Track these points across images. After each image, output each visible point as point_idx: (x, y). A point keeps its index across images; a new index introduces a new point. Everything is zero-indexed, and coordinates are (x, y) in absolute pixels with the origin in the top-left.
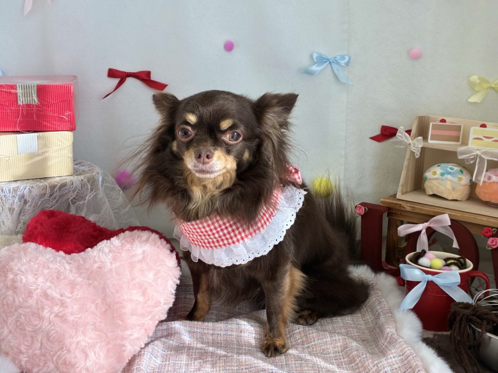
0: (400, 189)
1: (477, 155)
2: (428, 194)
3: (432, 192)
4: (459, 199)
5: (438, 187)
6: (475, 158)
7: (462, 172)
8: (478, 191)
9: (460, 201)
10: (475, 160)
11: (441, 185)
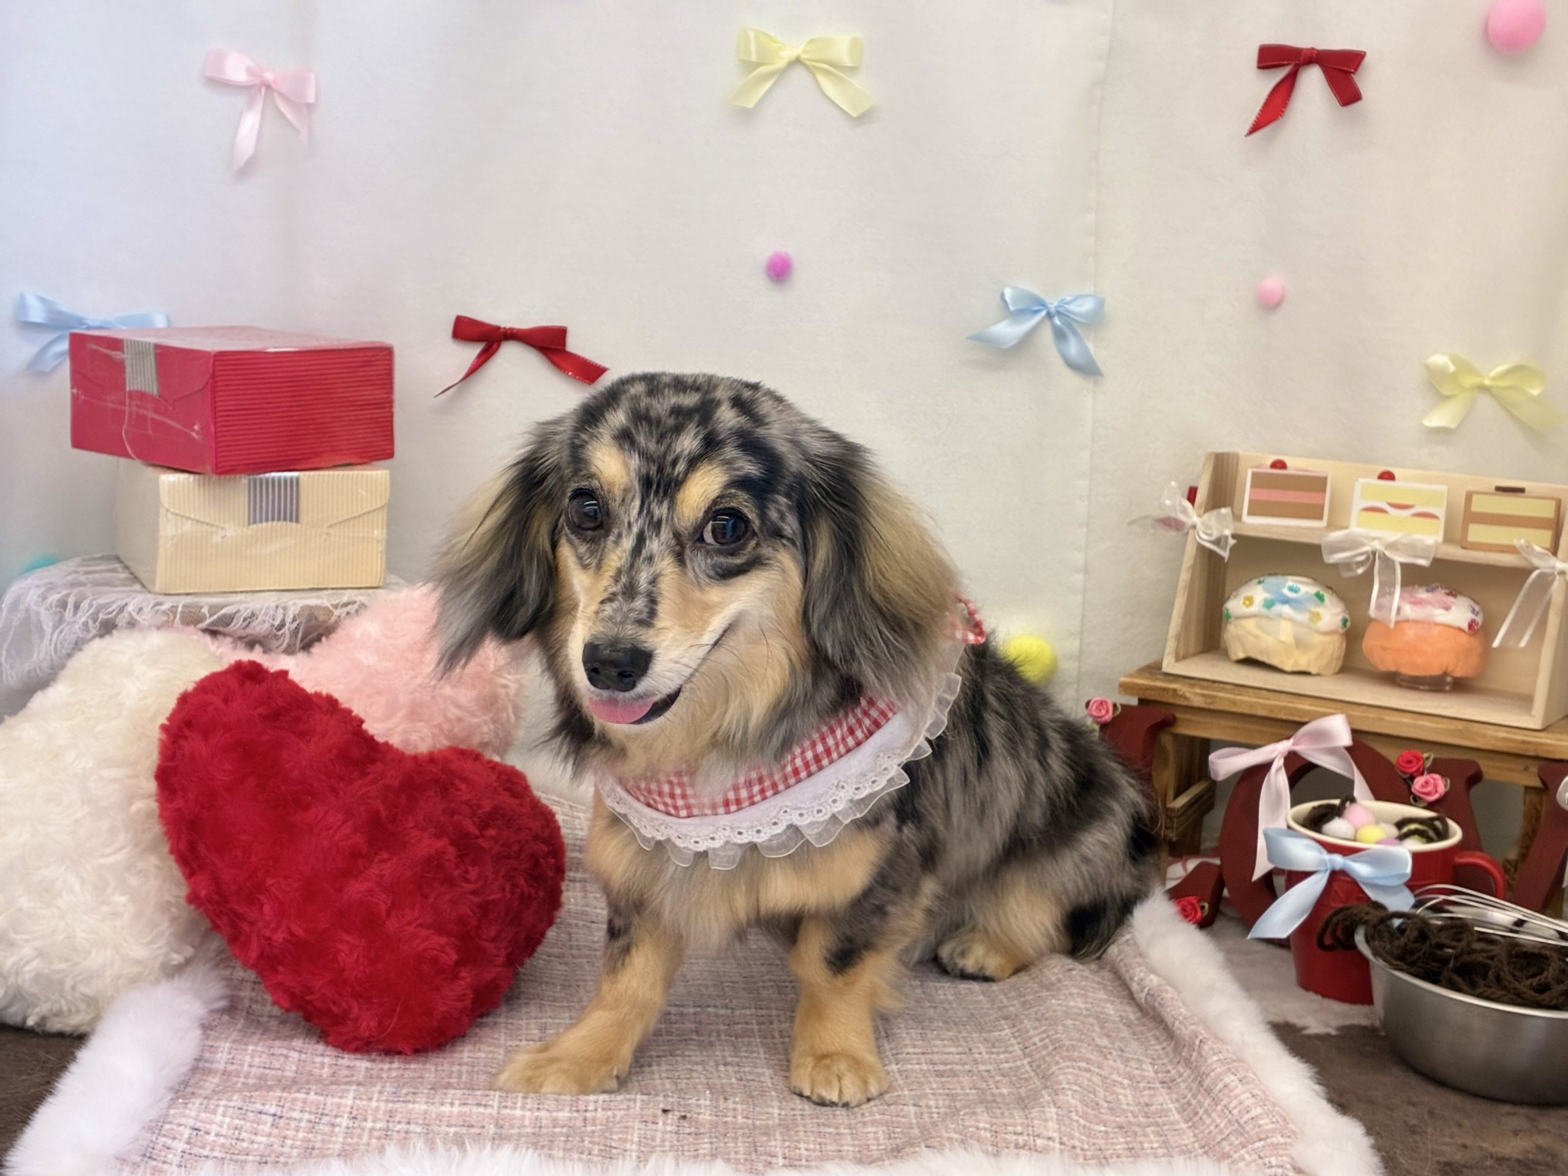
0: (1171, 646)
1: (1374, 553)
2: (1234, 658)
3: (1244, 650)
4: (1314, 671)
5: (1257, 637)
6: (1368, 558)
7: (1320, 598)
8: (1370, 643)
9: (1318, 675)
10: (1368, 565)
11: (1264, 631)
